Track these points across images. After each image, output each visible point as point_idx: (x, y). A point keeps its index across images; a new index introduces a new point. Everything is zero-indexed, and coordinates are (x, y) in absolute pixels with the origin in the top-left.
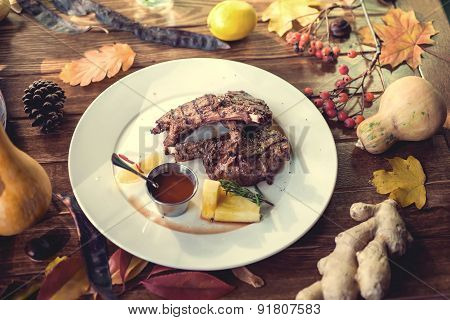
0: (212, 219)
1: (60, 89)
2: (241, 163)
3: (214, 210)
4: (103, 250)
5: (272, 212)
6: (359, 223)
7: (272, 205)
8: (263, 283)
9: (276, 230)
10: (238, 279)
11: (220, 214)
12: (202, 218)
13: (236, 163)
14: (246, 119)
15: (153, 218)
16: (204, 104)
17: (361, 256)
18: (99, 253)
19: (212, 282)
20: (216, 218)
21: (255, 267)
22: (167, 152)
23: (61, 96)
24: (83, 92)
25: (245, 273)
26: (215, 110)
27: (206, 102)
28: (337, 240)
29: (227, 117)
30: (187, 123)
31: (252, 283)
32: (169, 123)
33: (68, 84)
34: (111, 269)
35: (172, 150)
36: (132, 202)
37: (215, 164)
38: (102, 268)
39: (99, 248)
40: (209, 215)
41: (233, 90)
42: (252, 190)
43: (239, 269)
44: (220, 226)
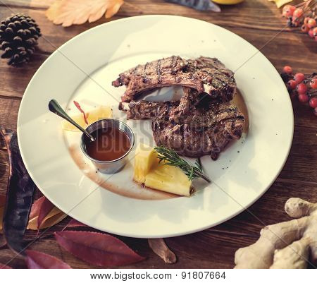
0: (143, 184)
1: (36, 26)
2: (186, 132)
3: (145, 175)
4: (30, 193)
5: (206, 189)
6: (291, 218)
7: (209, 181)
8: (175, 260)
9: (202, 209)
10: (151, 250)
11: (150, 180)
12: (134, 181)
13: (181, 131)
14: (199, 88)
15: (87, 171)
16: (166, 65)
17: (278, 254)
18: (25, 195)
19: (121, 248)
20: (147, 184)
21: (172, 242)
22: (121, 108)
23: (37, 32)
24: (63, 32)
25: (160, 246)
26: (173, 73)
27: (168, 64)
28: (263, 232)
29: (182, 82)
30: (144, 81)
31: (164, 257)
32: (129, 79)
33: (52, 21)
34: (31, 213)
35: (126, 106)
36: (72, 151)
37: (162, 129)
38: (23, 210)
39: (27, 190)
40: (141, 179)
41: (205, 55)
42: (192, 163)
43: (156, 240)
44: (149, 193)
